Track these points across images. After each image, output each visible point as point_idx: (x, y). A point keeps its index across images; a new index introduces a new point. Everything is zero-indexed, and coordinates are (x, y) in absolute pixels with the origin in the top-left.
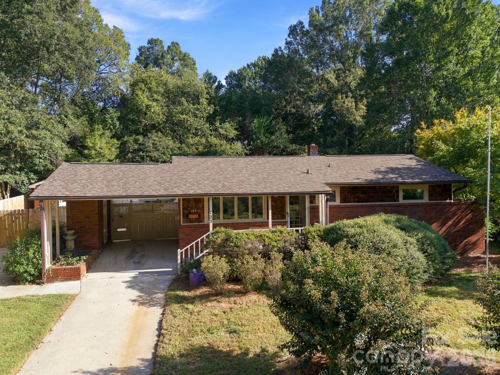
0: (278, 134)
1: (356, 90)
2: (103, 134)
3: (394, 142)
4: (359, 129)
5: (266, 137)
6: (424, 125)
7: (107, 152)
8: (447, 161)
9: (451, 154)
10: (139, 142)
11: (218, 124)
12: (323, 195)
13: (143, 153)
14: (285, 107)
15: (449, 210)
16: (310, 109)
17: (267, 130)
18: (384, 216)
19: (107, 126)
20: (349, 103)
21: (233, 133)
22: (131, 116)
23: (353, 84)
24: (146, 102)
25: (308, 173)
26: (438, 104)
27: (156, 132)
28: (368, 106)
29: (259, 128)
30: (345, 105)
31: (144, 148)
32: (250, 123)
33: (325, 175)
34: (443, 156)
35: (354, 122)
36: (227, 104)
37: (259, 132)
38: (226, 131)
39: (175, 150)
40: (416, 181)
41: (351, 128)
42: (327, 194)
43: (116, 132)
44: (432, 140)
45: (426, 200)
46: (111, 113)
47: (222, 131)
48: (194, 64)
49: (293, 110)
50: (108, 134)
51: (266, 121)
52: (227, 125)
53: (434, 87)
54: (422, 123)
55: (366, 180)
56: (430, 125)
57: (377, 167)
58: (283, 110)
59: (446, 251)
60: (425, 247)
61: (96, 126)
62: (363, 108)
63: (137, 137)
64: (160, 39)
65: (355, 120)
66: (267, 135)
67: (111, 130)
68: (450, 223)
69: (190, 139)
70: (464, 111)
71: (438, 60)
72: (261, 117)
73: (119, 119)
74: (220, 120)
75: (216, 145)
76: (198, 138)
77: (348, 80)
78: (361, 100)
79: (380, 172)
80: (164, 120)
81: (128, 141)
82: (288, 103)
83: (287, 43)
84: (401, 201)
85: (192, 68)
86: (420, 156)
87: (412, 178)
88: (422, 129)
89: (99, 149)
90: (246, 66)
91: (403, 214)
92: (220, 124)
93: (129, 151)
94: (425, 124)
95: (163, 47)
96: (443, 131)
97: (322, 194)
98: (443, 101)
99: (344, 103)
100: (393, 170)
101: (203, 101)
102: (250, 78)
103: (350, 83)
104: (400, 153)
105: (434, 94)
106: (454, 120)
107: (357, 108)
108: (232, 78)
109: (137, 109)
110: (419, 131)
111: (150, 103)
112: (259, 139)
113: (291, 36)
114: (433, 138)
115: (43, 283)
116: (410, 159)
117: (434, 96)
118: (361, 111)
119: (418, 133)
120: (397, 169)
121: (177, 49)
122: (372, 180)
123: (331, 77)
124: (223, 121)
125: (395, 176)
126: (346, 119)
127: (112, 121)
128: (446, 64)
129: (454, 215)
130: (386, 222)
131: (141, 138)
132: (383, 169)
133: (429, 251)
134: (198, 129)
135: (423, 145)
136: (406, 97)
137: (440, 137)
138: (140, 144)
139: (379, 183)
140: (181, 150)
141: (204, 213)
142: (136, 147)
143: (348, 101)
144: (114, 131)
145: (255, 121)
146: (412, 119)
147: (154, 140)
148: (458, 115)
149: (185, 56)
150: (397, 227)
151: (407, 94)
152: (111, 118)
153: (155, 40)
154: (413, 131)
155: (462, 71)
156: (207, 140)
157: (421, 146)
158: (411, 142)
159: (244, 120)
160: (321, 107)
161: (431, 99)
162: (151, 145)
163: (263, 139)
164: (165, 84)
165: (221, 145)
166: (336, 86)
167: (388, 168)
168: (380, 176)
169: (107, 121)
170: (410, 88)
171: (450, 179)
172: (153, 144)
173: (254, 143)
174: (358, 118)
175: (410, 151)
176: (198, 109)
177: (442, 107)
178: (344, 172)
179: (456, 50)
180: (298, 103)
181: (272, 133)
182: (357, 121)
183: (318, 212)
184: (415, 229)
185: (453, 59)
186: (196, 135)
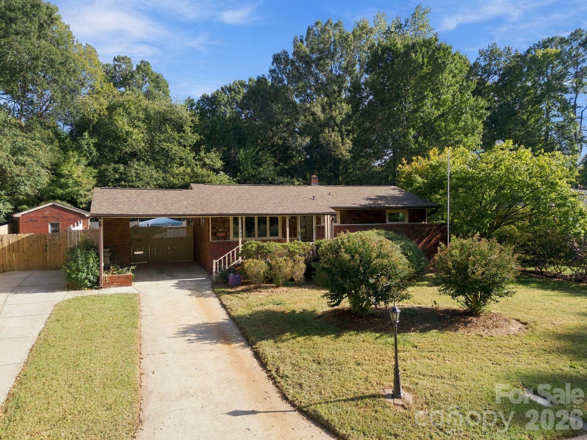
0: (265, 166)
1: (341, 124)
2: (78, 161)
3: (379, 176)
4: (344, 162)
5: (254, 169)
6: (405, 162)
7: (85, 181)
8: (423, 191)
9: (426, 185)
10: (119, 171)
11: (202, 154)
12: (329, 216)
13: (125, 182)
14: (272, 138)
15: (424, 230)
16: (297, 141)
17: (254, 161)
18: (376, 231)
19: (82, 153)
20: (335, 137)
21: (219, 164)
22: (108, 143)
23: (339, 120)
24: (127, 128)
25: (314, 199)
26: (416, 142)
27: (137, 160)
28: (355, 141)
29: (246, 158)
30: (332, 139)
31: (126, 178)
32: (237, 153)
33: (328, 200)
34: (419, 188)
35: (340, 156)
36: (211, 133)
37: (246, 163)
38: (212, 161)
39: (159, 180)
40: (399, 206)
41: (338, 161)
42: (332, 215)
43: (92, 160)
44: (411, 173)
45: (407, 222)
46: (86, 139)
47: (208, 161)
48: (167, 86)
49: (280, 142)
50: (85, 162)
51: (253, 152)
52: (213, 155)
53: (414, 127)
54: (404, 159)
55: (361, 205)
56: (410, 161)
57: (368, 195)
58: (269, 141)
59: (421, 257)
60: (406, 251)
61: (71, 153)
62: (349, 144)
63: (117, 166)
64: (128, 57)
65: (341, 153)
66: (254, 166)
67: (88, 158)
68: (425, 240)
69: (175, 169)
70: (436, 150)
71: (416, 102)
72: (247, 147)
73: (95, 145)
74: (205, 149)
75: (202, 175)
76: (182, 168)
77: (334, 114)
78: (348, 135)
79: (370, 199)
80: (146, 148)
81: (107, 169)
82: (275, 135)
83: (270, 71)
84: (388, 223)
85: (165, 91)
86: (402, 187)
87: (396, 204)
88: (403, 165)
89: (76, 178)
90: (220, 89)
91: (390, 230)
92: (205, 153)
93: (110, 181)
94: (406, 160)
95: (131, 66)
96: (419, 167)
97: (327, 214)
98: (420, 139)
99: (331, 136)
100: (381, 198)
101: (187, 129)
102: (226, 104)
103: (336, 117)
104: (385, 185)
105: (413, 132)
106: (429, 157)
107: (343, 143)
108: (205, 102)
109: (116, 134)
110: (400, 166)
111: (131, 129)
112: (246, 170)
113: (275, 65)
114: (411, 172)
115: (102, 288)
116: (394, 189)
117: (412, 134)
118: (347, 145)
119: (400, 168)
120: (384, 196)
121: (149, 69)
122: (365, 205)
123: (318, 110)
124: (208, 151)
125: (383, 202)
126: (333, 153)
127: (88, 147)
128: (422, 106)
129: (428, 234)
130: (378, 234)
131: (121, 167)
132: (373, 197)
133: (408, 254)
134: (183, 158)
135: (404, 178)
136: (389, 134)
137: (417, 171)
138: (121, 173)
139: (371, 207)
140: (166, 180)
141: (229, 231)
142: (117, 176)
143: (335, 135)
144: (90, 158)
145: (241, 151)
146: (393, 154)
147: (136, 169)
148: (431, 153)
149: (158, 77)
150: (386, 238)
151: (390, 132)
152: (87, 144)
153: (123, 58)
154: (395, 166)
155: (437, 113)
156: (193, 170)
157: (403, 180)
158: (394, 176)
159: (229, 150)
160: (308, 140)
161: (410, 137)
162: (134, 175)
163: (251, 170)
164: (145, 110)
165: (208, 176)
166: (323, 119)
167: (376, 196)
168: (372, 202)
169: (82, 148)
170: (392, 126)
171: (424, 204)
172: (136, 173)
173: (241, 174)
174: (344, 152)
175: (393, 183)
176: (181, 137)
177: (420, 145)
178: (343, 199)
179: (431, 95)
180: (284, 134)
181: (260, 165)
182: (342, 156)
183: (324, 231)
184: (399, 239)
185: (428, 102)
186: (181, 164)
